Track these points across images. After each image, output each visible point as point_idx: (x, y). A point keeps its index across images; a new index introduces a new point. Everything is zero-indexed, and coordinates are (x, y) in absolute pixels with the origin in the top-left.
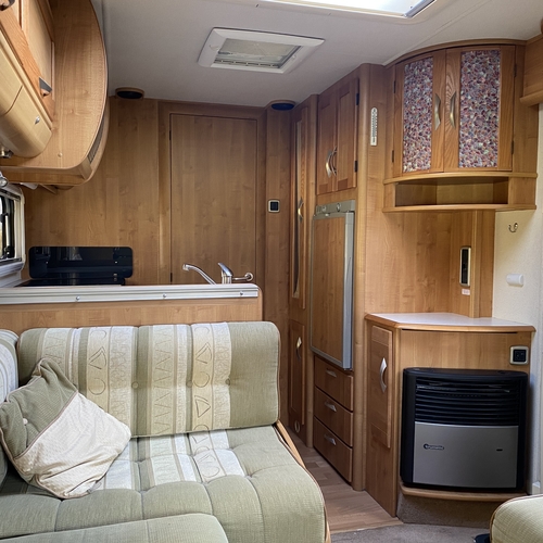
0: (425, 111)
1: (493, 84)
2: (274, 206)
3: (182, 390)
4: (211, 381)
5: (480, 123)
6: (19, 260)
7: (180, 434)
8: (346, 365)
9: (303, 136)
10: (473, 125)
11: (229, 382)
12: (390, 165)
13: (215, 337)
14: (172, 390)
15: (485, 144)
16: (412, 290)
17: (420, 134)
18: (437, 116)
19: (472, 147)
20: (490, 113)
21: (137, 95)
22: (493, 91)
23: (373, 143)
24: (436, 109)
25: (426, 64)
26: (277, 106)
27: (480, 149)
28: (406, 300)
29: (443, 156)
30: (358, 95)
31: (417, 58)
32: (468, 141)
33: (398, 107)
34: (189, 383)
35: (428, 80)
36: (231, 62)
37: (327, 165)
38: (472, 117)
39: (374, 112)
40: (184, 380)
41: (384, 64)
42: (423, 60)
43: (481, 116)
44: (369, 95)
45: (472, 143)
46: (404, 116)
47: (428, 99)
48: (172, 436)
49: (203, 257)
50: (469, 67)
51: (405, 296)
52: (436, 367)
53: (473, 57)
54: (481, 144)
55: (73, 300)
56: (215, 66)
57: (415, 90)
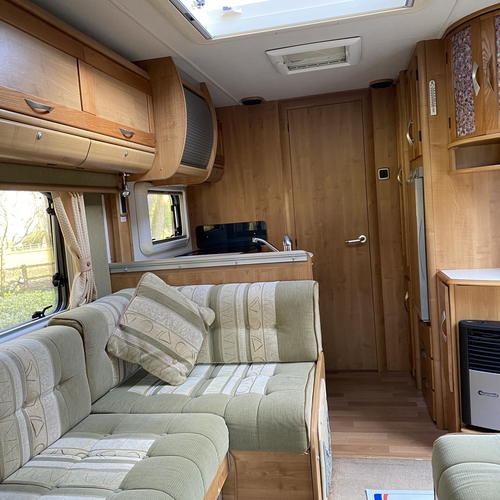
0: (468, 78)
2: (384, 174)
3: (242, 332)
4: (262, 325)
6: (185, 236)
7: (244, 363)
8: (425, 317)
11: (276, 327)
12: (449, 131)
13: (264, 292)
14: (235, 331)
16: (487, 246)
17: (466, 100)
18: (475, 82)
21: (257, 102)
23: (433, 113)
24: (474, 76)
25: (467, 32)
26: (376, 86)
28: (479, 256)
29: (484, 119)
30: (417, 71)
31: (460, 28)
33: (450, 76)
34: (248, 326)
35: (469, 49)
36: (304, 67)
37: (408, 136)
39: (432, 85)
40: (243, 324)
41: (439, 37)
42: (464, 30)
44: (426, 69)
46: (454, 85)
47: (470, 66)
48: (240, 364)
49: (321, 224)
51: (479, 253)
52: (492, 320)
55: (177, 267)
56: (290, 73)
57: (460, 59)
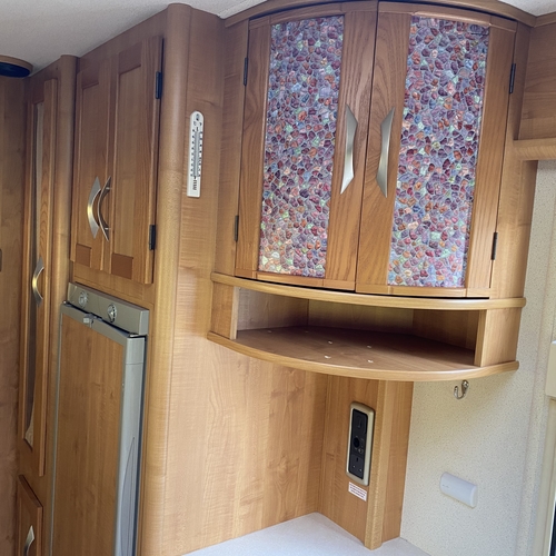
0: (317, 142)
1: (469, 101)
5: (438, 187)
9: (46, 135)
10: (424, 191)
12: (230, 246)
15: (444, 236)
16: (258, 487)
17: (304, 194)
19: (419, 242)
20: (459, 167)
22: (469, 118)
23: (193, 192)
24: (348, 142)
25: (326, 28)
27: (433, 246)
28: (245, 510)
29: (356, 251)
30: (161, 77)
32: (412, 226)
33: (252, 118)
35: (329, 70)
37: (90, 211)
38: (423, 171)
39: (196, 122)
41: (223, 15)
42: (319, 19)
43: (441, 172)
44: (186, 80)
45: (420, 231)
46: (267, 145)
47: (328, 116)
50: (426, 53)
53: (434, 32)
54: (437, 236)
57: (295, 87)
